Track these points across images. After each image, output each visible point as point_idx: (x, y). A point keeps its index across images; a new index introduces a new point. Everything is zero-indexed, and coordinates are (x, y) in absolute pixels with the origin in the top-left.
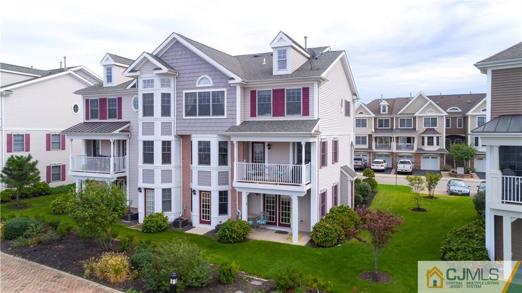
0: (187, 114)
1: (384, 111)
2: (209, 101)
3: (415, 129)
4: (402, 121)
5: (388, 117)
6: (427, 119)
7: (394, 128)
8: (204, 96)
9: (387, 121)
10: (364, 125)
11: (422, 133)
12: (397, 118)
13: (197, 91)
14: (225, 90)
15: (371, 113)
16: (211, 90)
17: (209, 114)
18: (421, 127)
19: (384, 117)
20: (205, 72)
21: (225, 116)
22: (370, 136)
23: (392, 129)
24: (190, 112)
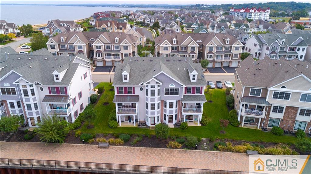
0: (165, 94)
1: (175, 43)
2: (173, 91)
3: (187, 51)
4: (182, 48)
5: (176, 46)
6: (192, 48)
7: (179, 51)
8: (172, 90)
9: (176, 47)
10: (167, 50)
11: (190, 53)
12: (180, 47)
13: (169, 88)
14: (179, 88)
15: (170, 44)
16: (174, 88)
17: (173, 95)
18: (189, 51)
19: (175, 46)
20: (172, 83)
21: (179, 95)
22: (169, 54)
23: (178, 51)
24: (166, 94)
